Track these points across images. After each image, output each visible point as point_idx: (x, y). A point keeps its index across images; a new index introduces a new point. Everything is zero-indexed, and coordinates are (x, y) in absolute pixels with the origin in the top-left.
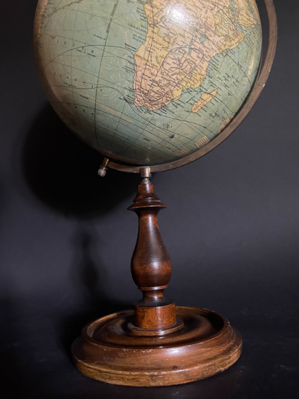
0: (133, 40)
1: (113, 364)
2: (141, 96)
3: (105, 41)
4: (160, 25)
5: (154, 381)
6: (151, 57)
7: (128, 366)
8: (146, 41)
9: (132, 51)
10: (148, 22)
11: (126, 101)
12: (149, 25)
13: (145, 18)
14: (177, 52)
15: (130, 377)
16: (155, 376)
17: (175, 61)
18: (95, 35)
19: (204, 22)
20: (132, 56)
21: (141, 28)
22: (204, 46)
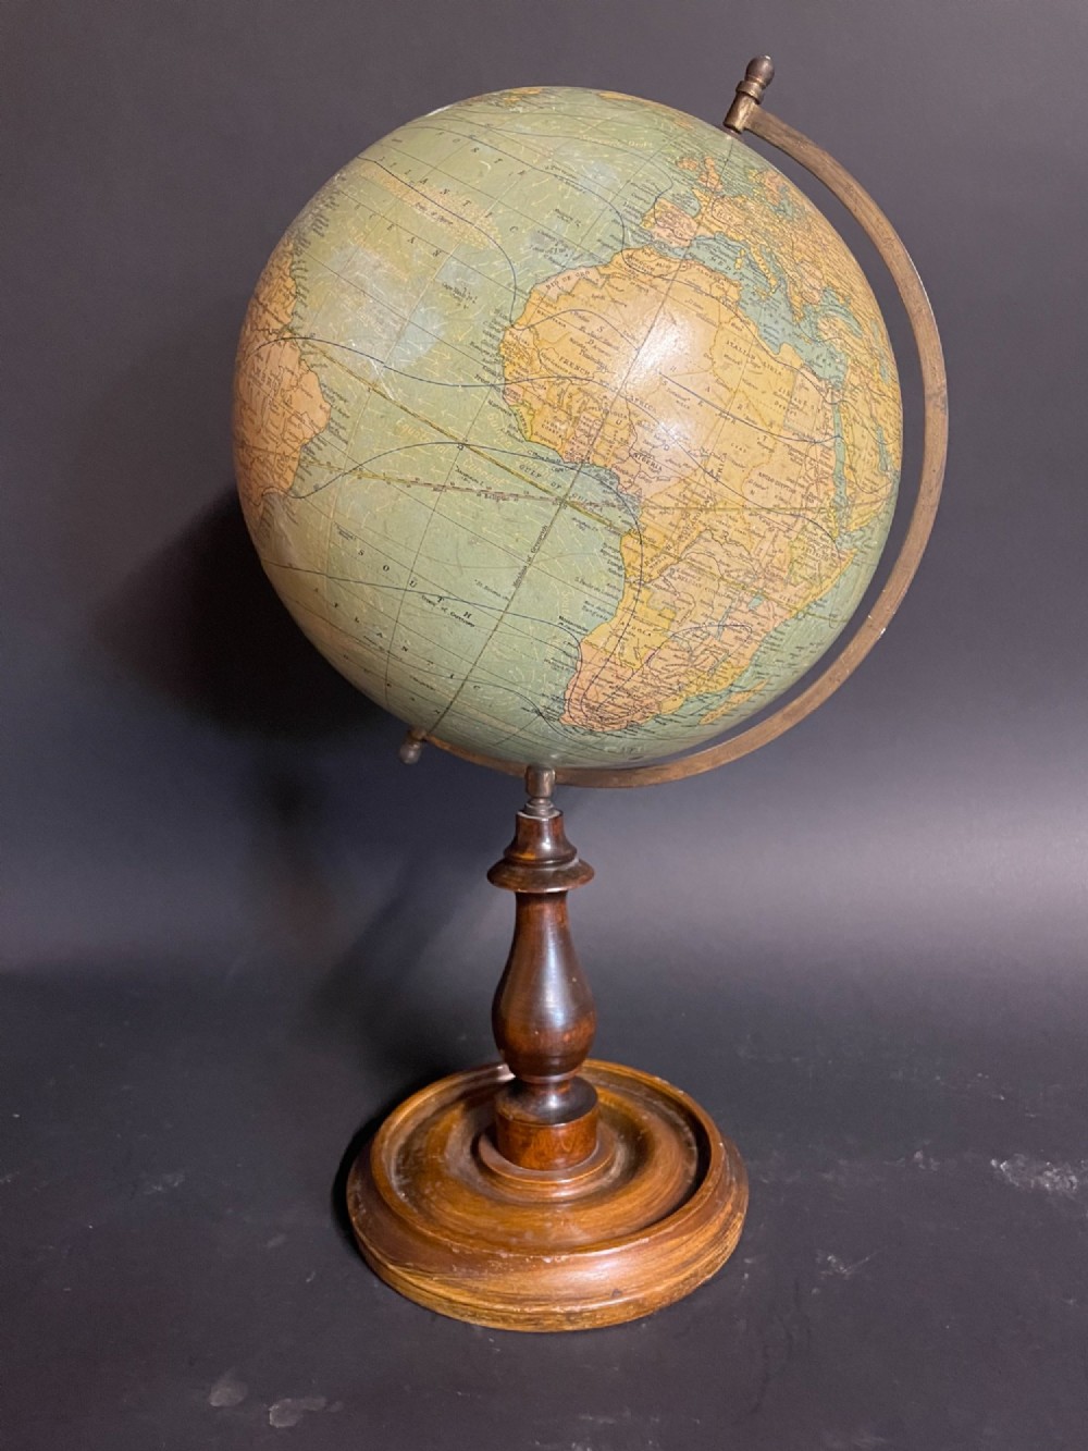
0: (582, 613)
1: (482, 1286)
2: (582, 710)
3: (507, 602)
4: (656, 586)
5: (572, 1322)
6: (623, 648)
7: (515, 1291)
8: (616, 616)
9: (576, 635)
10: (626, 577)
11: (541, 714)
12: (627, 585)
13: (620, 568)
14: (689, 636)
15: (522, 1317)
16: (575, 1313)
17: (679, 654)
18: (480, 584)
19: (764, 566)
20: (574, 642)
21: (606, 589)
22: (756, 615)
